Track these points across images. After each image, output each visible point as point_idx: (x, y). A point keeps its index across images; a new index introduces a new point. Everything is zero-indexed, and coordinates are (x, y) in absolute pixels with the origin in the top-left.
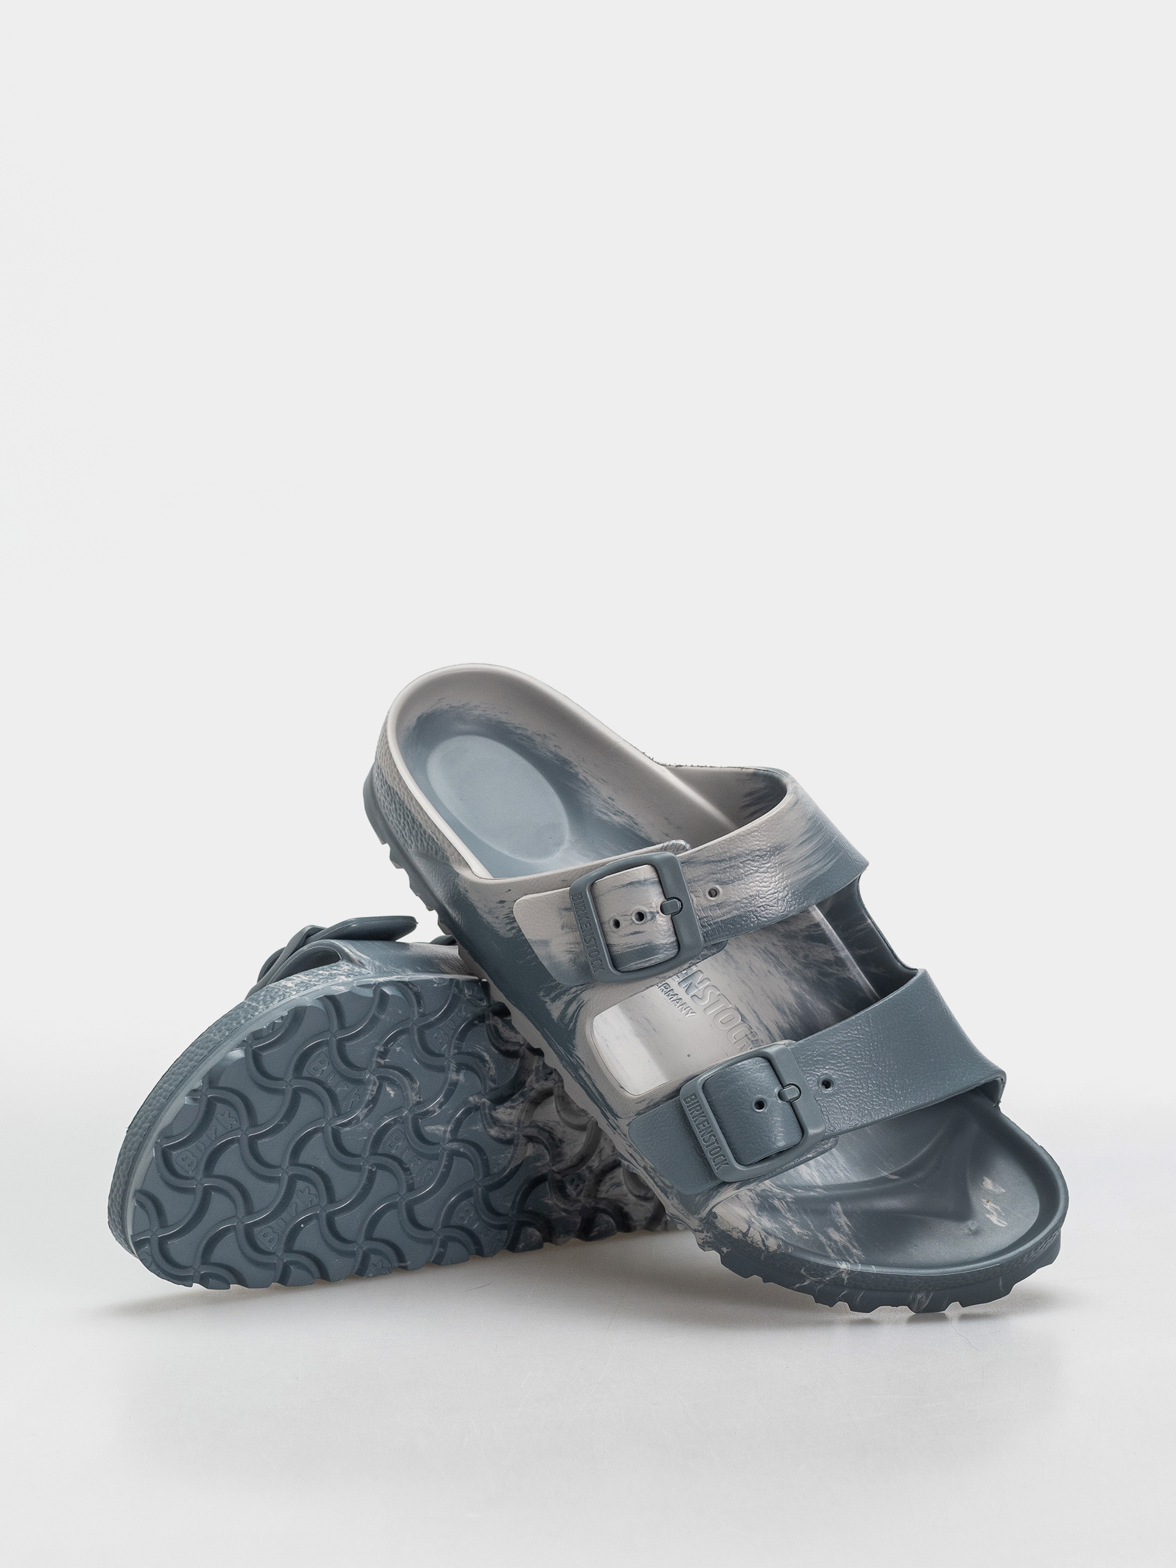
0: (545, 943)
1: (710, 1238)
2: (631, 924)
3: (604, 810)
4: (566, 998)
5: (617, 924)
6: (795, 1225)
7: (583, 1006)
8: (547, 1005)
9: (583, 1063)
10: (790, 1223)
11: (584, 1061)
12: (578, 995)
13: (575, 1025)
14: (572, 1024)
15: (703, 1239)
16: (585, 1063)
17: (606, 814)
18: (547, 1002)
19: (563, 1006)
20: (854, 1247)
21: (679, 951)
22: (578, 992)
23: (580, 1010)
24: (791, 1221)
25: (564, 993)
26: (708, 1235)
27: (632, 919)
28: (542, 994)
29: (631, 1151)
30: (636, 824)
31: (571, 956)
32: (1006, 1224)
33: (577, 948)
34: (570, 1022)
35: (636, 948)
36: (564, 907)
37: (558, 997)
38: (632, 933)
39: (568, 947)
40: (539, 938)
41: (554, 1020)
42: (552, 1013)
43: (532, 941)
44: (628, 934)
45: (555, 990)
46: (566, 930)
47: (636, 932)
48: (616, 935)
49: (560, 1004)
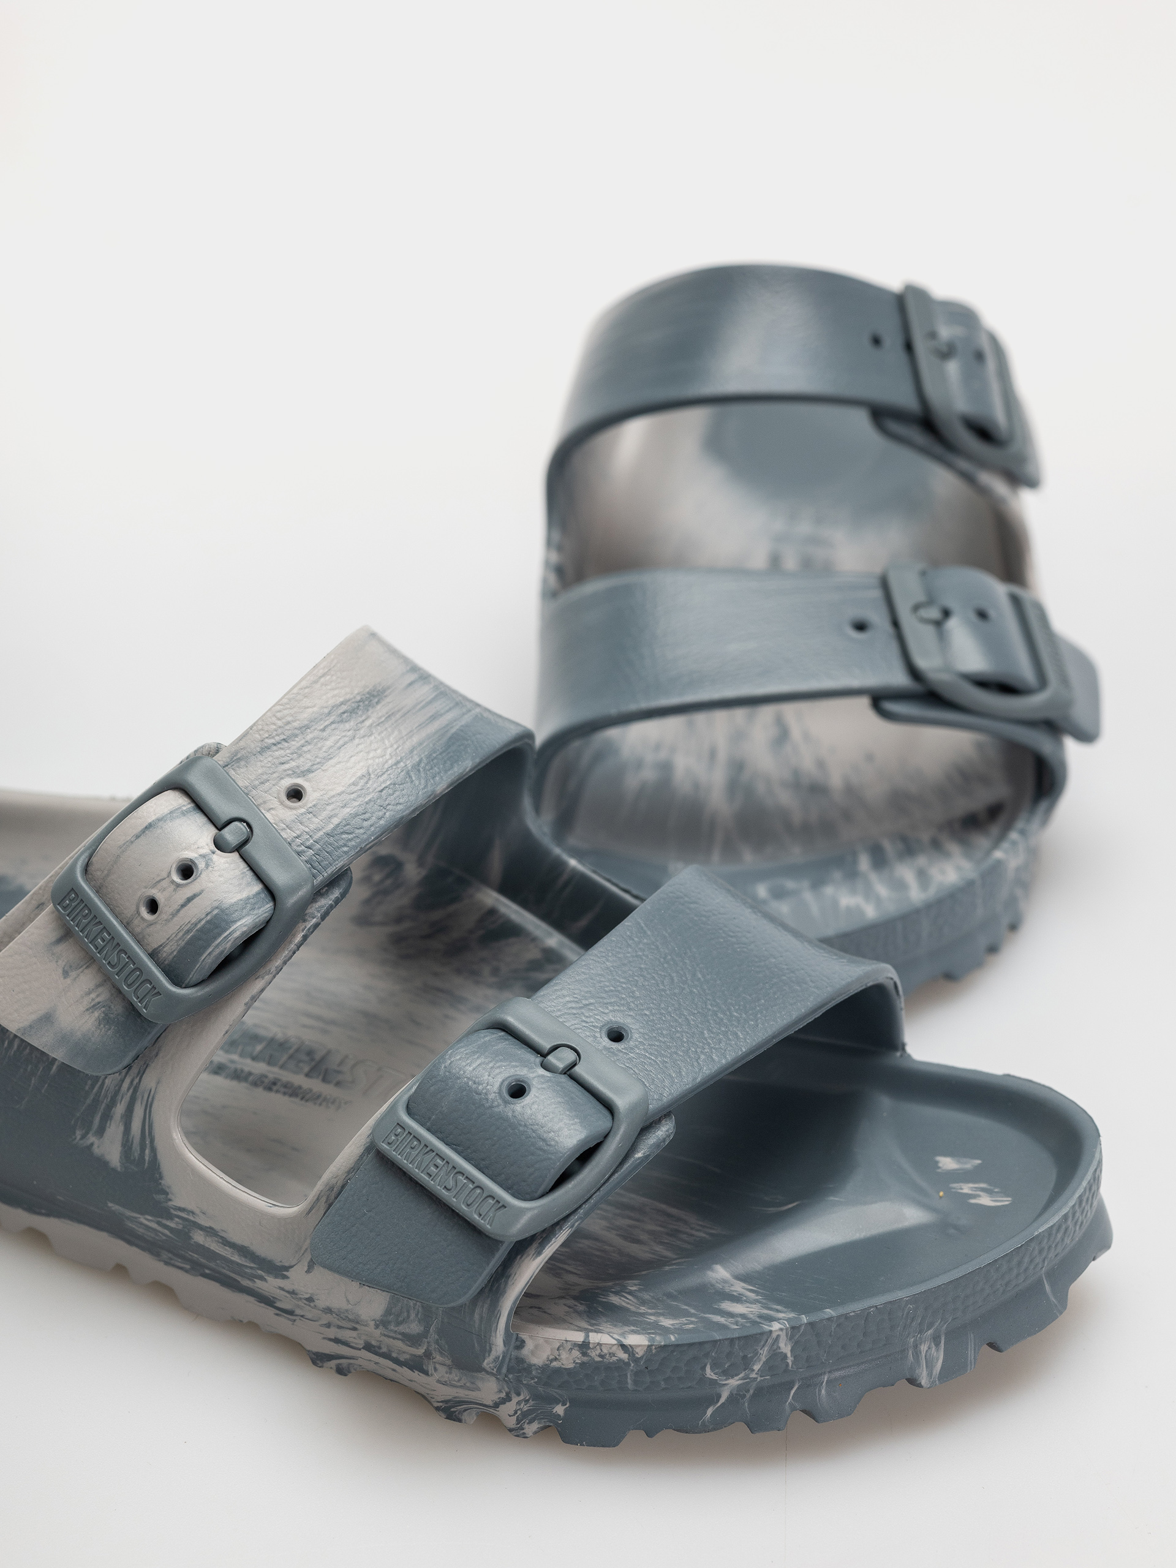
0: (47, 1019)
1: (527, 1401)
2: (175, 890)
4: (120, 1109)
5: (153, 906)
6: (661, 1318)
7: (153, 1098)
8: (96, 1150)
9: (193, 1213)
10: (653, 1318)
11: (190, 1207)
12: (136, 1088)
13: (153, 1150)
14: (147, 1151)
15: (516, 1412)
16: (197, 1211)
18: (92, 1144)
19: (122, 1128)
20: (778, 1311)
21: (275, 905)
22: (137, 1080)
23: (150, 1112)
24: (651, 1314)
25: (113, 1103)
26: (522, 1397)
27: (173, 882)
28: (78, 1134)
29: (332, 1333)
31: (96, 1014)
32: (1010, 1199)
33: (103, 995)
34: (143, 1149)
35: (199, 926)
36: (54, 939)
37: (107, 1117)
38: (183, 906)
39: (86, 1002)
40: (34, 1017)
41: (114, 1170)
42: (108, 1158)
43: (25, 1030)
44: (178, 911)
45: (96, 1102)
46: (73, 974)
47: (189, 900)
48: (158, 926)
49: (114, 1130)
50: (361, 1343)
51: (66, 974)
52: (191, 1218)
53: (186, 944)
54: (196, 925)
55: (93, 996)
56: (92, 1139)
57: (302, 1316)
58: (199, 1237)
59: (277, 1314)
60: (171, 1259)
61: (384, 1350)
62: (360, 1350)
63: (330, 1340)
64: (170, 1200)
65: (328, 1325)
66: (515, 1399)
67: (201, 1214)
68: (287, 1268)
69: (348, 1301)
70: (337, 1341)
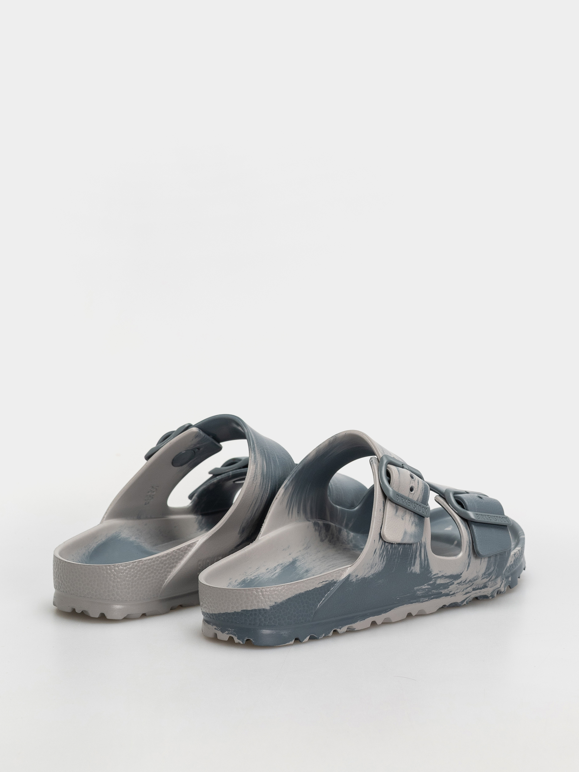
0: (405, 533)
2: (414, 482)
3: (273, 574)
4: (418, 553)
5: (412, 489)
8: (413, 571)
9: (437, 574)
11: (436, 573)
12: (421, 544)
13: (428, 560)
14: (426, 562)
16: (438, 572)
17: (274, 574)
19: (419, 559)
22: (420, 542)
23: (426, 549)
25: (416, 553)
28: (409, 569)
29: (464, 592)
30: (282, 564)
31: (414, 525)
33: (413, 519)
34: (425, 562)
35: (424, 488)
36: (395, 512)
37: (415, 558)
38: (418, 484)
39: (410, 523)
40: (403, 534)
41: (418, 574)
42: (416, 571)
43: (403, 540)
44: (418, 486)
45: (412, 555)
46: (404, 518)
47: (418, 482)
48: (415, 493)
49: (418, 561)
50: (472, 590)
51: (403, 519)
52: (437, 576)
53: (424, 493)
54: (423, 487)
55: (411, 521)
56: (412, 568)
57: (457, 593)
58: (439, 582)
59: (451, 597)
60: (423, 600)
61: (477, 587)
62: (472, 592)
63: (465, 594)
64: (432, 574)
65: (463, 591)
66: (504, 581)
67: (440, 573)
68: (461, 574)
69: (477, 572)
70: (466, 593)
